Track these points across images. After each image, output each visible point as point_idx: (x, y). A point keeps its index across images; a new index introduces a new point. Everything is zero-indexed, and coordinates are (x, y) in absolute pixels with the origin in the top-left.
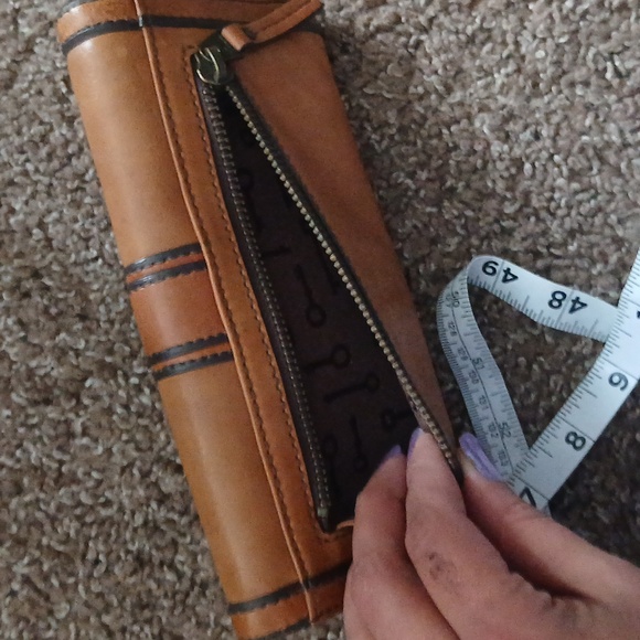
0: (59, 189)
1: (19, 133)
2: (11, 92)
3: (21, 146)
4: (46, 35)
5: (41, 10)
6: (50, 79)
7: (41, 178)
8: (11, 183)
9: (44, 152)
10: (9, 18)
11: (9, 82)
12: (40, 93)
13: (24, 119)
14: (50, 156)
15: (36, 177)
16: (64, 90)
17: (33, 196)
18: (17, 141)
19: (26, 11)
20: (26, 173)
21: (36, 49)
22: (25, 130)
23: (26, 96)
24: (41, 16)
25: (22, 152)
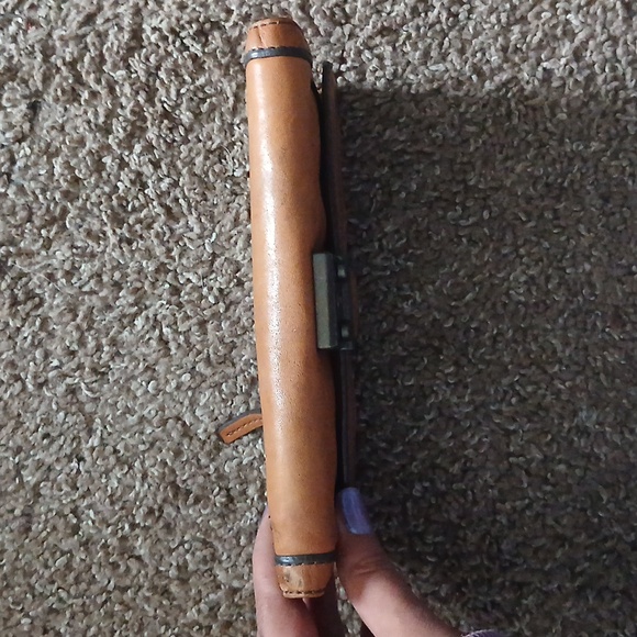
0: (92, 608)
1: (46, 567)
2: (31, 534)
3: (51, 576)
4: (47, 479)
5: (37, 458)
6: (60, 514)
7: (75, 601)
8: (51, 610)
9: (71, 578)
10: (13, 473)
11: (27, 525)
12: (54, 528)
13: (47, 555)
14: (77, 581)
15: (70, 602)
16: (75, 521)
17: (72, 617)
18: (47, 574)
19: (26, 463)
20: (60, 600)
21: (42, 492)
22: (50, 563)
23: (44, 534)
24: (39, 465)
25: (53, 582)
